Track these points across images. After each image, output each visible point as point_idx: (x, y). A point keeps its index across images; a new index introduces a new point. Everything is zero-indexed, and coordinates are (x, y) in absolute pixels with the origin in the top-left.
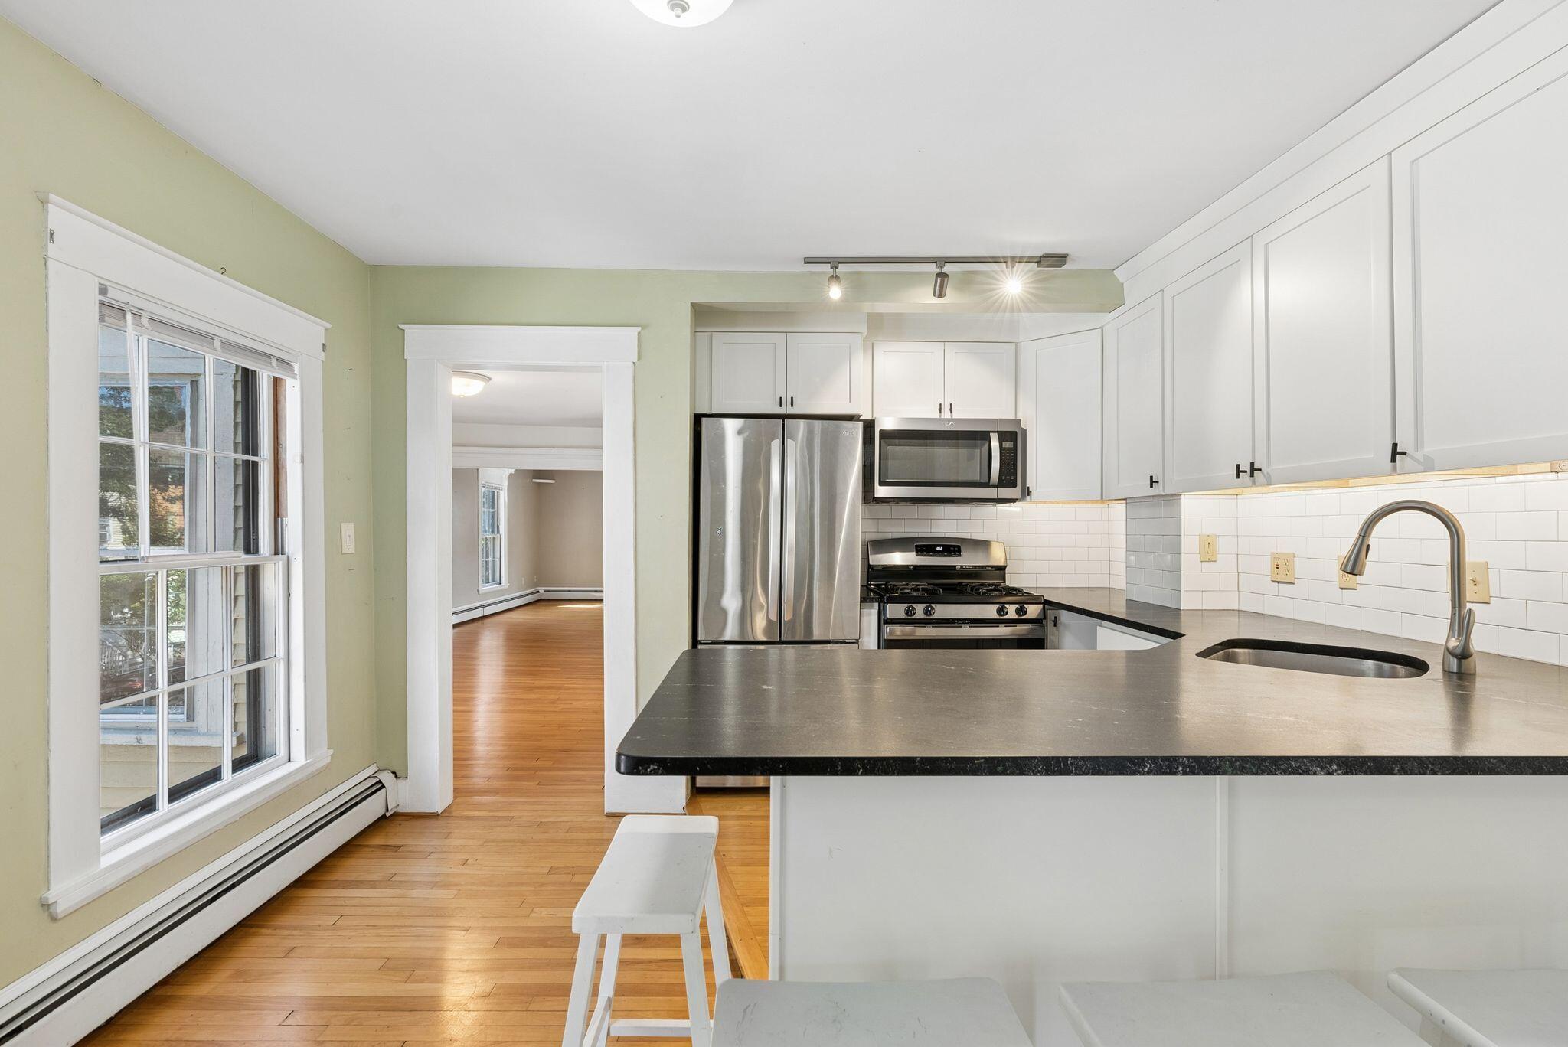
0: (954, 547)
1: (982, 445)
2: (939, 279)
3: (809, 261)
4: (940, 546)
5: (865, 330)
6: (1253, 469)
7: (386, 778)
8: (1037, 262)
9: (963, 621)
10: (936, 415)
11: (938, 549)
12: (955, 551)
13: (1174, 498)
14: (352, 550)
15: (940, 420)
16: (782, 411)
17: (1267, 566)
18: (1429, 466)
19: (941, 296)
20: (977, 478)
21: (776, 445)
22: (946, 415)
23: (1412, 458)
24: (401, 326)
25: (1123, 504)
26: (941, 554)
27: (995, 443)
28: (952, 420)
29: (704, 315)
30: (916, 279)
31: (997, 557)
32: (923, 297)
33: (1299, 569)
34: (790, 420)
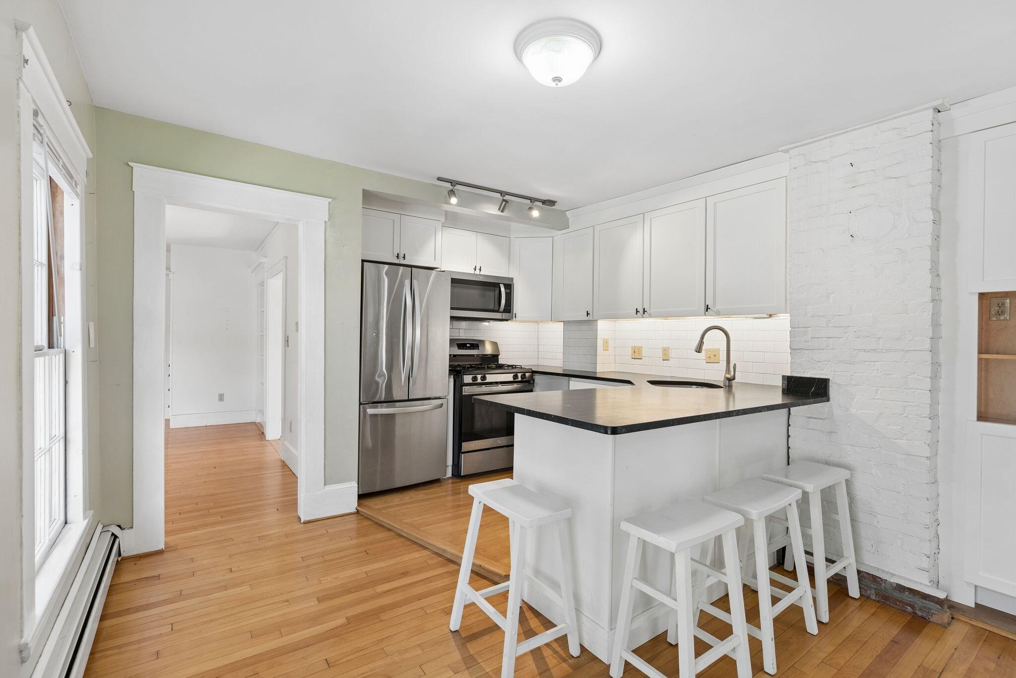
0: (475, 344)
1: (495, 291)
2: (504, 203)
3: (439, 179)
4: (468, 344)
5: (443, 220)
6: (644, 311)
7: (117, 531)
8: (543, 202)
9: (497, 383)
10: (472, 272)
11: (468, 345)
12: (476, 347)
13: (595, 321)
14: (93, 346)
15: (474, 274)
16: (397, 261)
17: (629, 352)
18: (718, 314)
19: (502, 211)
20: (492, 307)
21: (407, 283)
22: (477, 272)
23: (712, 310)
24: (131, 164)
25: (563, 323)
26: (469, 348)
27: (503, 289)
28: (480, 275)
29: (368, 197)
30: (489, 200)
31: (488, 350)
32: (492, 210)
33: (644, 353)
34: (415, 269)
